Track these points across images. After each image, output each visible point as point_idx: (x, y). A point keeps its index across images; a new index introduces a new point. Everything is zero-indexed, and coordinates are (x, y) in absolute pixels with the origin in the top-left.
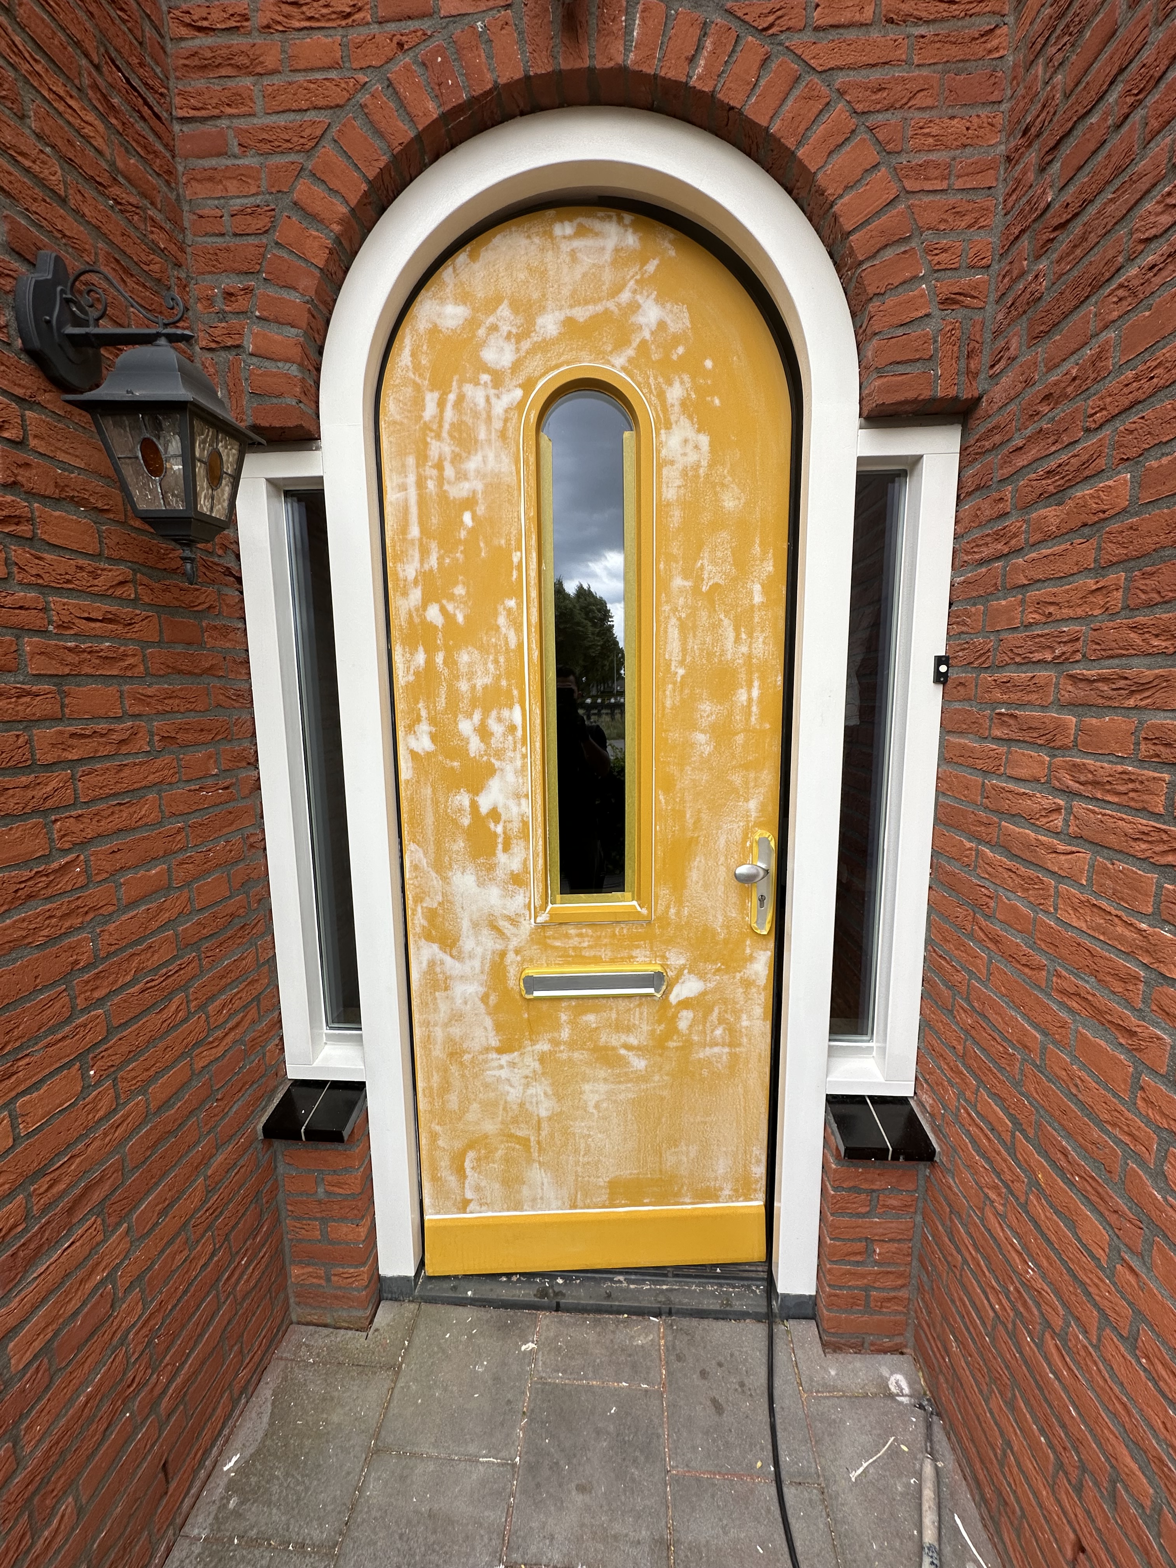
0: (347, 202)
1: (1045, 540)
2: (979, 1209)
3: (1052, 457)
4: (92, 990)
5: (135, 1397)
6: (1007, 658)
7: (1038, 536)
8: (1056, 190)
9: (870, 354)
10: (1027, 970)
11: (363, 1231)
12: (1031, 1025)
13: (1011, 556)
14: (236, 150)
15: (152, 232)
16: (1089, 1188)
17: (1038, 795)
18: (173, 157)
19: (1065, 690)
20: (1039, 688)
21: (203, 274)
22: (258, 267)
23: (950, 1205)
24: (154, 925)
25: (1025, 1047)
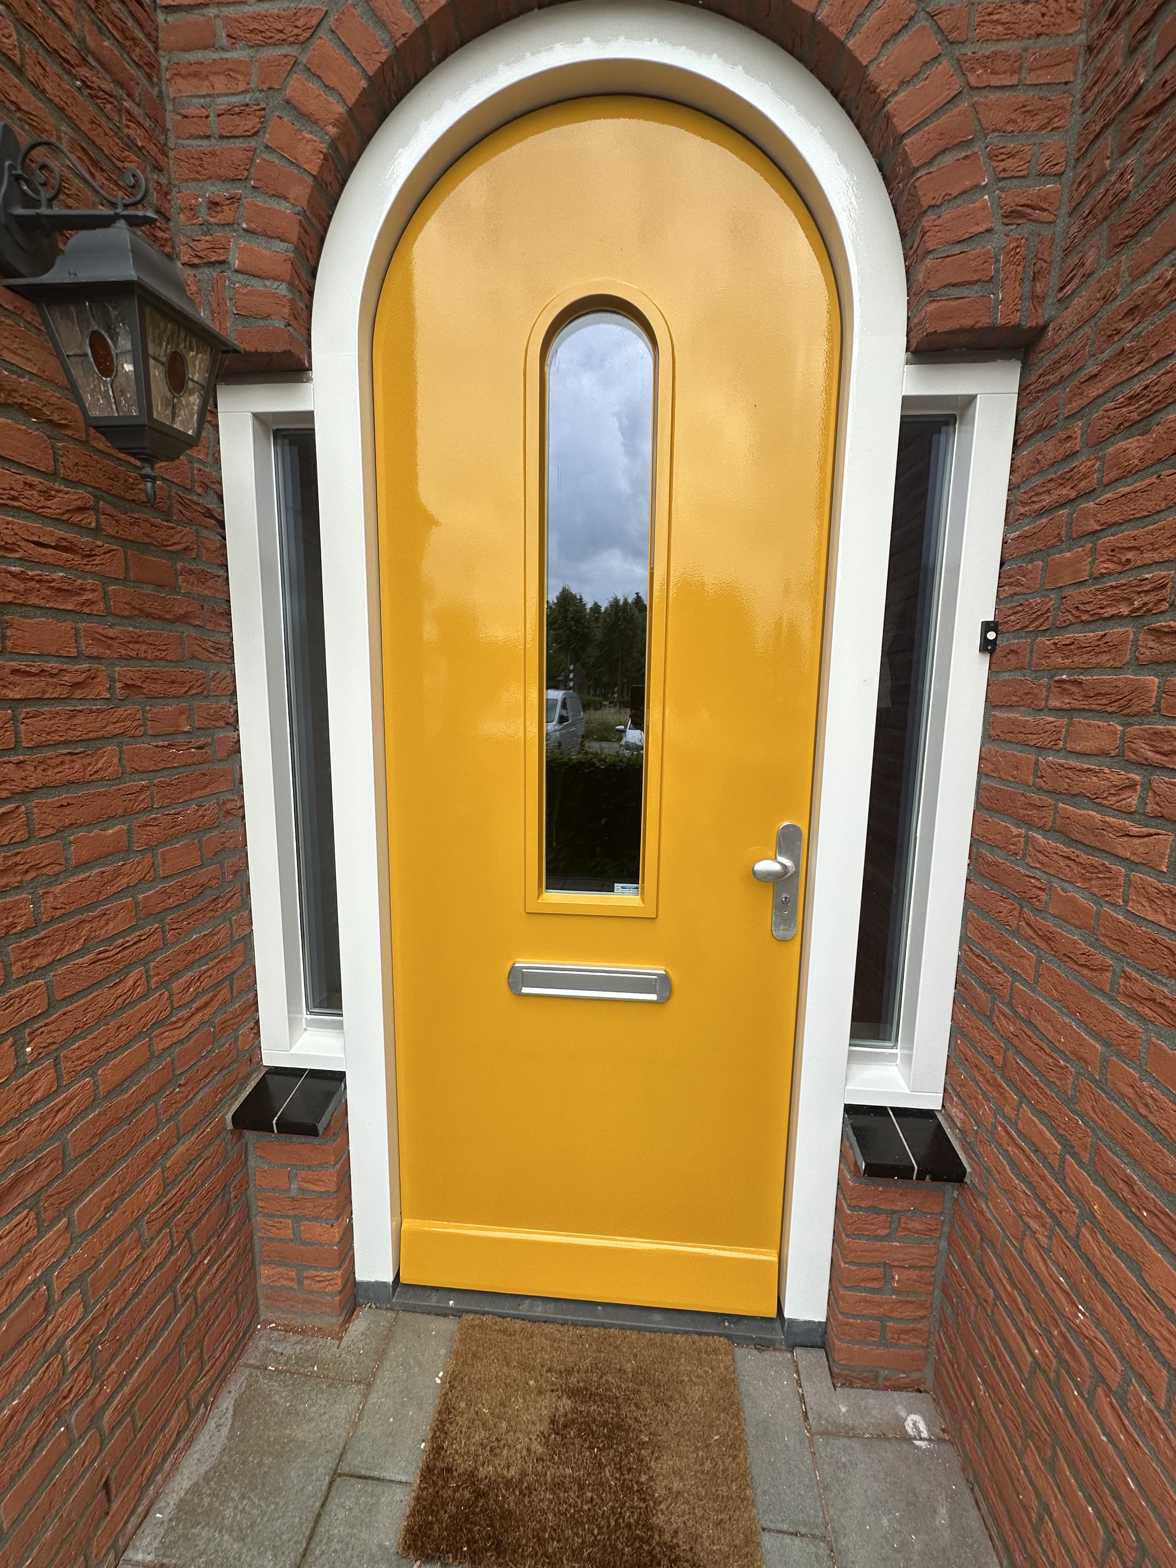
0: (344, 101)
1: (1124, 477)
2: (1017, 1239)
3: (1135, 380)
4: (31, 958)
5: (71, 1411)
6: (1071, 618)
7: (1115, 473)
8: (1150, 69)
9: (921, 277)
10: (1085, 971)
11: (337, 1232)
12: (1088, 1033)
13: (1079, 501)
14: (225, 42)
15: (128, 127)
16: (1160, 1225)
17: (1107, 771)
18: (157, 49)
19: (1146, 647)
20: (1112, 647)
21: (187, 181)
22: (246, 173)
23: (981, 1232)
24: (110, 890)
25: (1081, 1058)
